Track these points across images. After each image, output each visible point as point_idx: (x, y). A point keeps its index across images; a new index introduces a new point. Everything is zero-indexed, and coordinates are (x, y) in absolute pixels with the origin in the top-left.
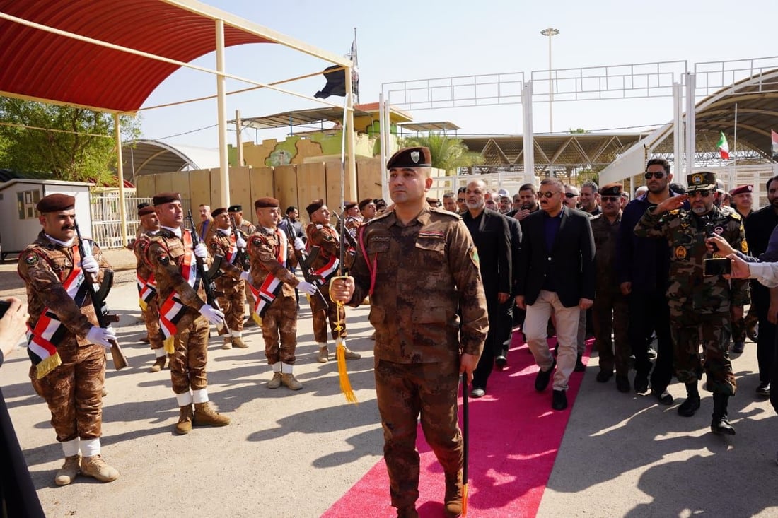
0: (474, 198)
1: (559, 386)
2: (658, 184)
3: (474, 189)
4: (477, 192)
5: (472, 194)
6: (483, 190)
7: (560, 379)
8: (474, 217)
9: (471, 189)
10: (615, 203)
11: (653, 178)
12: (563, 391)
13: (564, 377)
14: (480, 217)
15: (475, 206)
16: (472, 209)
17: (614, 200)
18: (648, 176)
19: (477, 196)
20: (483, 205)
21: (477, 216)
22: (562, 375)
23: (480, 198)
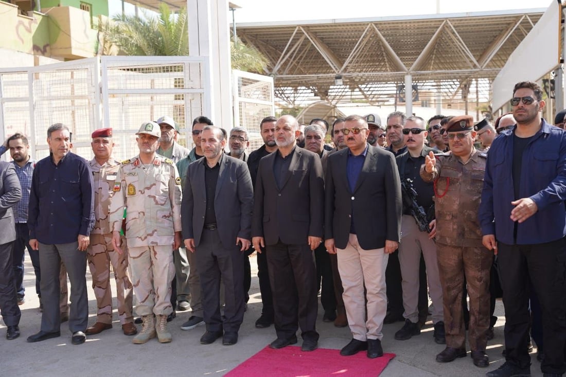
0: (283, 135)
1: (373, 335)
2: (526, 111)
3: (284, 125)
4: (286, 129)
5: (281, 131)
6: (294, 126)
7: (372, 328)
8: (284, 157)
9: (280, 126)
10: (464, 139)
11: (521, 104)
12: (378, 340)
13: (376, 325)
14: (291, 156)
15: (284, 144)
16: (281, 147)
17: (463, 136)
18: (514, 101)
19: (286, 133)
20: (293, 143)
21: (287, 154)
22: (374, 324)
23: (290, 135)
